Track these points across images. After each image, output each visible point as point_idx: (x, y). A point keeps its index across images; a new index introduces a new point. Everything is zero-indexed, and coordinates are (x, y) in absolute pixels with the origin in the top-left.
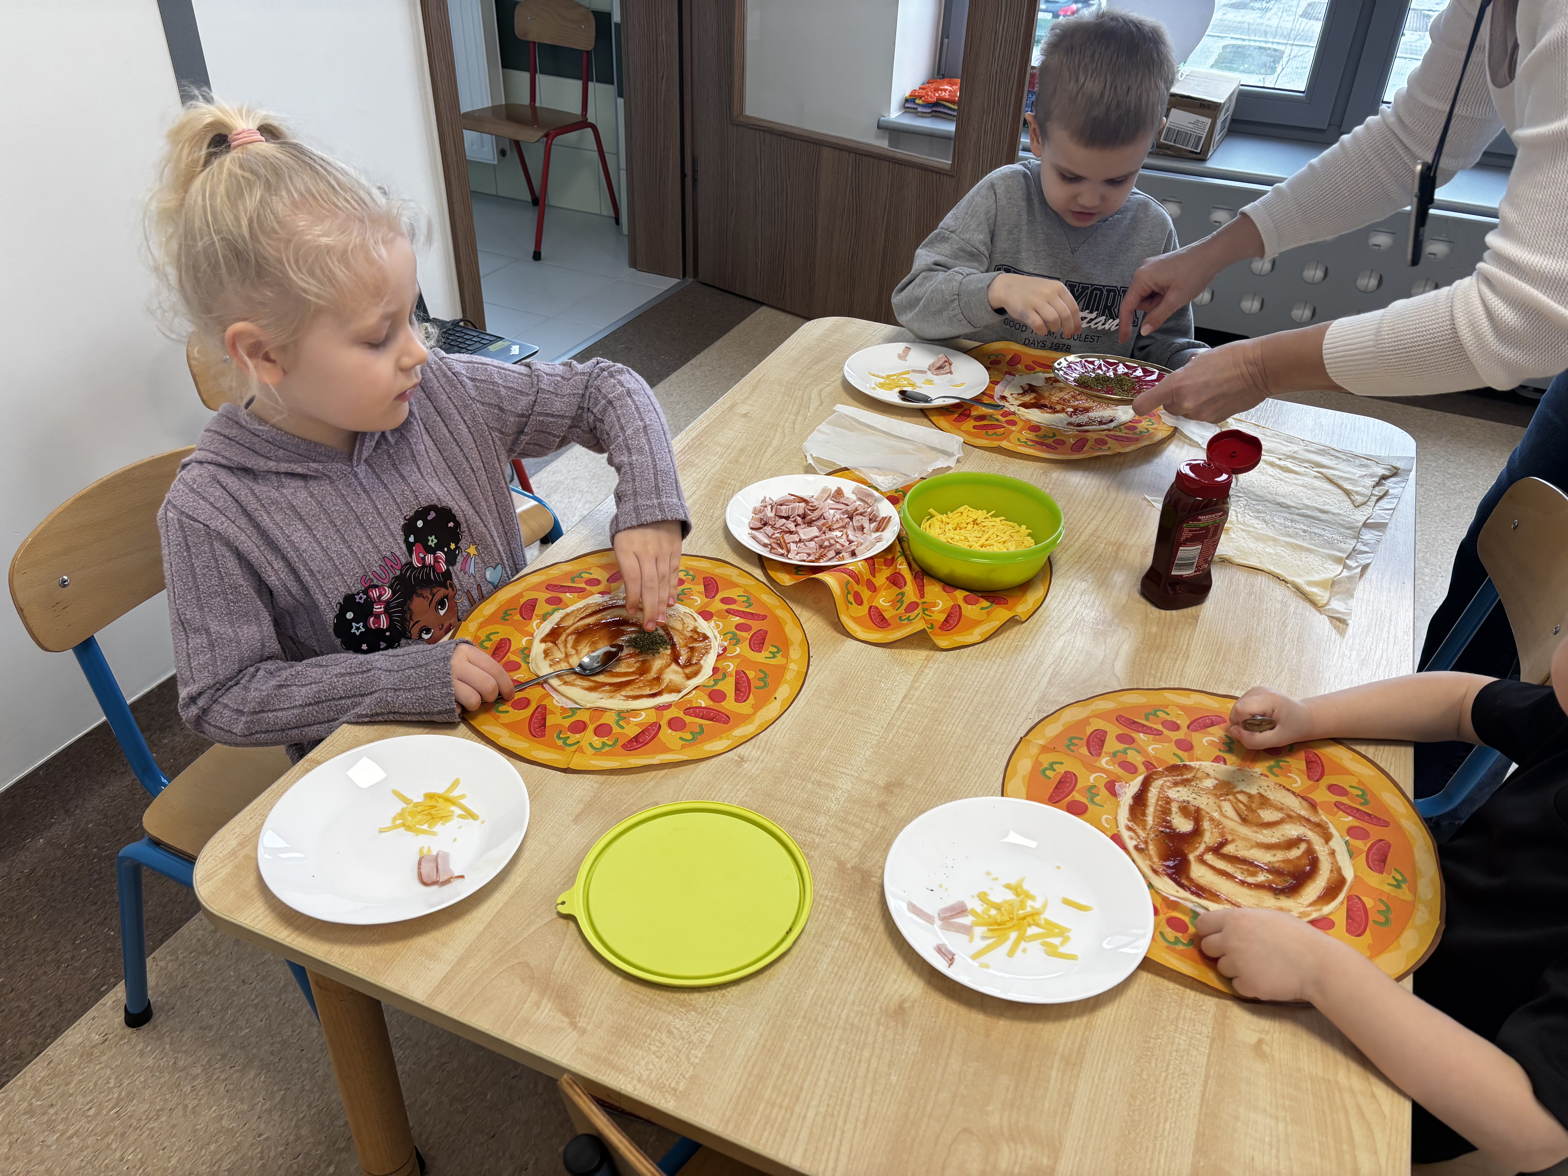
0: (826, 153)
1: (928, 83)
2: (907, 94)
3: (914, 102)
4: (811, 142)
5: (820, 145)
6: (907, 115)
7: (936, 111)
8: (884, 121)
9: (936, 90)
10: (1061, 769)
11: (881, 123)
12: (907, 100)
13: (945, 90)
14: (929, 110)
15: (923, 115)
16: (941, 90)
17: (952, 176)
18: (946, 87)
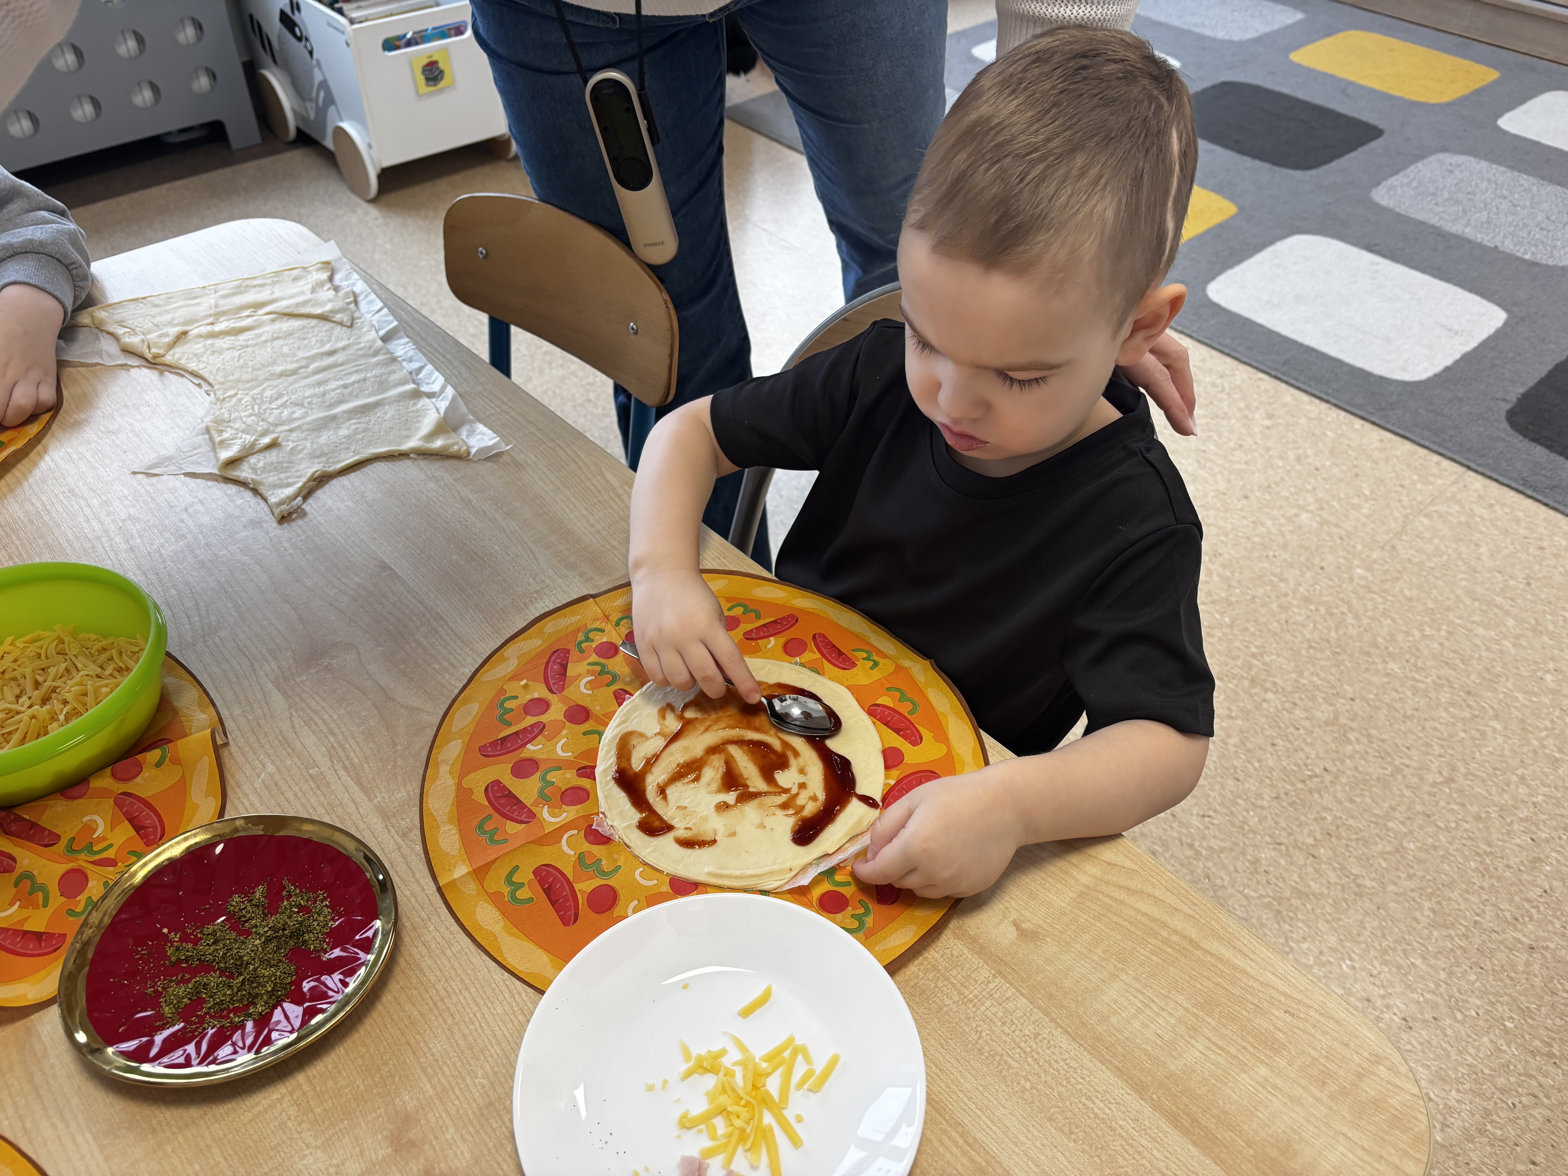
10: (525, 875)
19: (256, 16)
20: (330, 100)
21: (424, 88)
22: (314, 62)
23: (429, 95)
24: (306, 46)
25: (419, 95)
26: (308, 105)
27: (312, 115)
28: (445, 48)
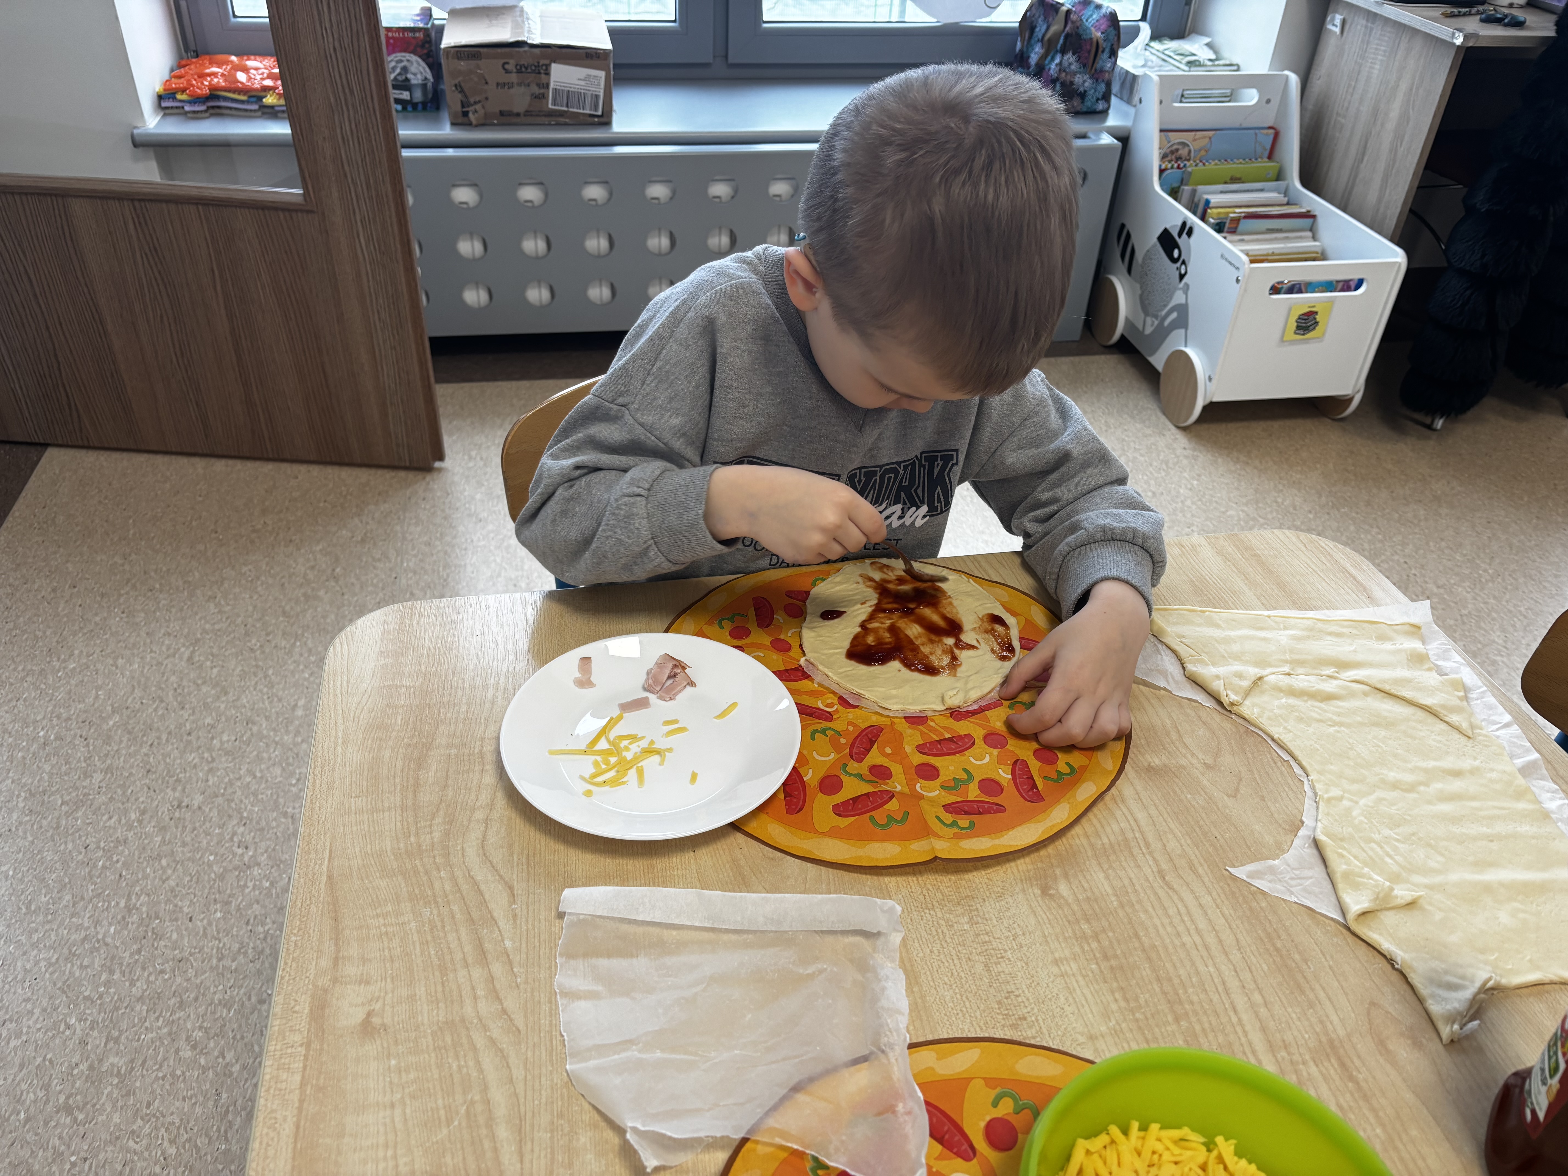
0: (77, 207)
1: (180, 66)
2: (158, 88)
3: (174, 99)
4: (45, 195)
5: (63, 196)
6: (171, 120)
7: (213, 107)
8: (140, 135)
9: (203, 76)
11: (137, 139)
12: (160, 97)
13: (215, 74)
14: (203, 108)
15: (195, 116)
16: (210, 75)
17: (312, 212)
18: (215, 69)
19: (1129, 226)
20: (1182, 322)
21: (1290, 334)
22: (1182, 285)
23: (1292, 342)
24: (1178, 269)
25: (1282, 340)
26: (1149, 320)
27: (1148, 330)
28: (1332, 301)
